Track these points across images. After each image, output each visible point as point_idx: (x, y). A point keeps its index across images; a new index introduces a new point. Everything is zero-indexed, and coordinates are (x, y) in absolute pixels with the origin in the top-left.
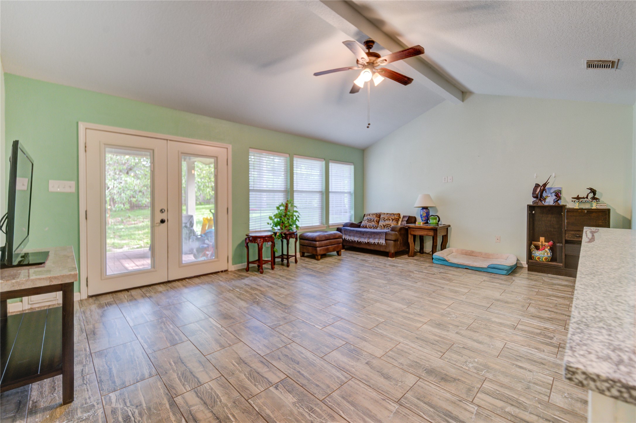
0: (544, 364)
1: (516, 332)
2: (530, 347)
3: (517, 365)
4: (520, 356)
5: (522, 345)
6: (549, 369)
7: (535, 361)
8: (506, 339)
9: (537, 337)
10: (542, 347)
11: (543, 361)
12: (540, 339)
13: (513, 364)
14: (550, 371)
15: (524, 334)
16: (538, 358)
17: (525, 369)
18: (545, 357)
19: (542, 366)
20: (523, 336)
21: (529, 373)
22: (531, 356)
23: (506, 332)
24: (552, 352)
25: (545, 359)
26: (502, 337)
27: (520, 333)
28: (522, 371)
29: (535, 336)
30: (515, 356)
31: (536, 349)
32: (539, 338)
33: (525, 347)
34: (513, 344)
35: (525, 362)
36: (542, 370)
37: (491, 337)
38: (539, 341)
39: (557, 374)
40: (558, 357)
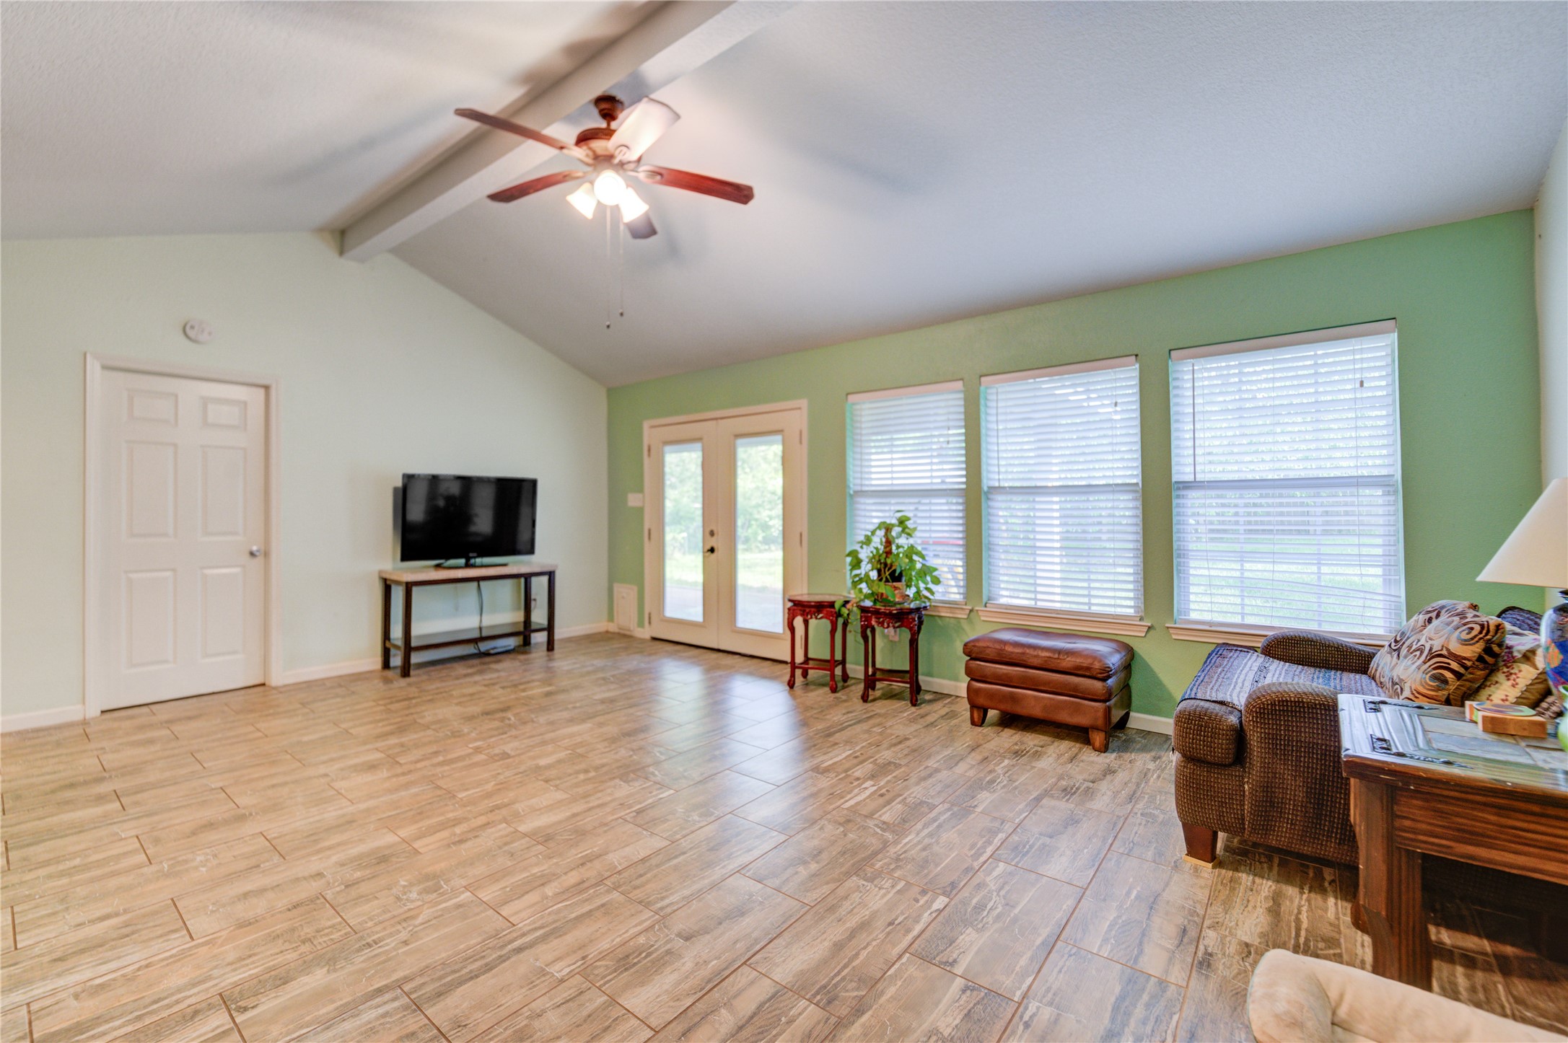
0: (55, 960)
1: (207, 989)
2: (123, 976)
3: (117, 915)
4: (127, 936)
5: (147, 966)
6: (37, 960)
7: (83, 951)
8: (205, 948)
9: (130, 1028)
10: (91, 1007)
11: (61, 967)
12: (115, 1029)
13: (125, 911)
14: (31, 958)
15: (177, 1002)
16: (81, 965)
17: (92, 922)
18: (61, 982)
19: (58, 954)
20: (172, 994)
21: (79, 920)
22: (101, 955)
23: (229, 964)
24: (49, 1014)
25: (59, 975)
26: (222, 945)
27: (195, 997)
28: (98, 914)
29: (139, 1025)
30: (139, 927)
31: (102, 987)
32: (120, 1027)
33: (136, 966)
34: (174, 951)
35: (106, 932)
36: (52, 946)
37: (243, 924)
38: (112, 1019)
39: (10, 963)
40: (24, 1011)
